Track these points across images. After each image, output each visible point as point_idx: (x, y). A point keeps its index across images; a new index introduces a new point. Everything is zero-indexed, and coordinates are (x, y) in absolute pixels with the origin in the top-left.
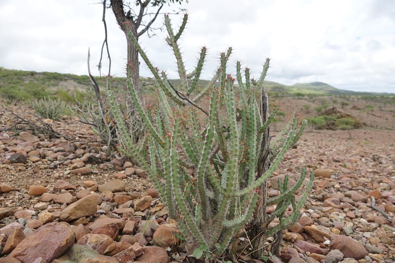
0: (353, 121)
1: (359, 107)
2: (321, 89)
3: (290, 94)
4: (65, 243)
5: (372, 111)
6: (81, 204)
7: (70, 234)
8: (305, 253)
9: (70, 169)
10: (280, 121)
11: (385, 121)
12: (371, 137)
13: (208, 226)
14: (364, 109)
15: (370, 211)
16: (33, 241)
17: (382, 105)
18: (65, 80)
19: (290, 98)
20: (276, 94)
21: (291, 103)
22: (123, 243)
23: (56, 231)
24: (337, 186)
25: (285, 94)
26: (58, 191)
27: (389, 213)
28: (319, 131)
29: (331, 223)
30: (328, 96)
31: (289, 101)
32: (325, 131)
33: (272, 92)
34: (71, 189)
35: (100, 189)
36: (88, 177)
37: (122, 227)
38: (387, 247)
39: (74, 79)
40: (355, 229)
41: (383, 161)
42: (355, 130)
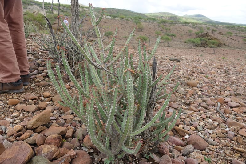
0: (218, 42)
1: (223, 33)
2: (201, 20)
3: (181, 22)
4: (27, 159)
5: (231, 36)
6: (39, 118)
7: (30, 152)
8: (173, 145)
9: (35, 83)
10: (172, 40)
11: (237, 43)
12: (227, 53)
13: (115, 141)
14: (226, 34)
15: (215, 113)
16: (8, 155)
17: (238, 32)
18: (31, 5)
19: (180, 25)
20: (171, 21)
21: (180, 28)
22: (64, 150)
23: (22, 149)
24: (200, 93)
25: (178, 22)
26: (27, 100)
27: (226, 114)
28: (196, 48)
29: (191, 122)
30: (204, 24)
31: (179, 27)
32: (199, 48)
33: (169, 20)
34: (35, 99)
35: (53, 100)
36: (47, 88)
37: (65, 133)
38: (220, 140)
39: (37, 4)
40: (204, 127)
41: (231, 72)
42: (218, 48)
